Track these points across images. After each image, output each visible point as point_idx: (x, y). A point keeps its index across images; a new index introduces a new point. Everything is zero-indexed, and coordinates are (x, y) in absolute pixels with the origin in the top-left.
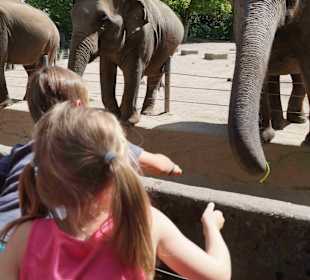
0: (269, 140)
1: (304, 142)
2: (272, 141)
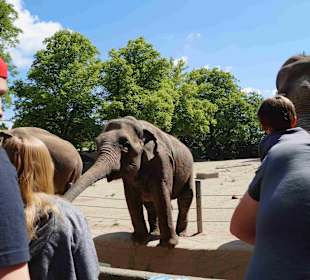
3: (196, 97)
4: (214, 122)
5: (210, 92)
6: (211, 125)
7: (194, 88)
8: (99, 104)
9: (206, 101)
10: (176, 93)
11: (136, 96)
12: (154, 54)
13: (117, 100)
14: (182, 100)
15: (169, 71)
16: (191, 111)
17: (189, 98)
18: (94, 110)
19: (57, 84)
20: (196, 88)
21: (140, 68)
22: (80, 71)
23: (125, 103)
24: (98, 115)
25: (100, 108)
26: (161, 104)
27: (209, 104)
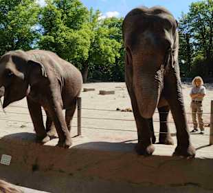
0: (151, 153)
1: (174, 153)
2: (154, 154)
3: (107, 37)
4: (119, 55)
5: (117, 34)
6: (116, 57)
7: (106, 31)
8: (38, 38)
9: (114, 40)
10: (93, 33)
11: (63, 33)
12: (78, 4)
13: (50, 35)
14: (97, 39)
15: (89, 16)
16: (103, 47)
17: (102, 37)
18: (34, 42)
19: (6, 21)
20: (107, 31)
21: (67, 13)
22: (22, 12)
23: (55, 38)
24: (37, 45)
25: (39, 41)
26: (81, 40)
27: (116, 42)
